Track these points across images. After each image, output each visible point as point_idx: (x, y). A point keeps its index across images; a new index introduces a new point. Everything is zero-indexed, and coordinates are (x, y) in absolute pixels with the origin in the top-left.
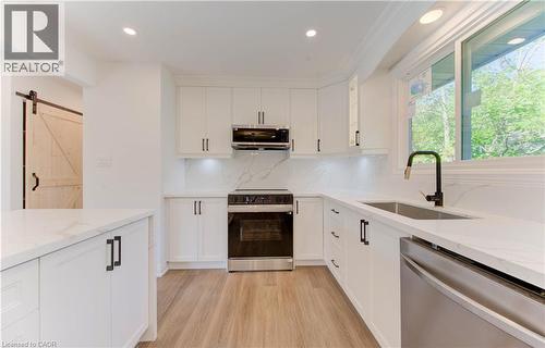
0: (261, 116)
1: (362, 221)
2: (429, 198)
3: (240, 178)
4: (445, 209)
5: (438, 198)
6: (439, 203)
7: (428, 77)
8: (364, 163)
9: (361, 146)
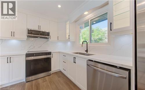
0: (39, 27)
1: (74, 58)
2: (86, 51)
3: (30, 47)
4: (88, 53)
5: (87, 51)
6: (87, 52)
7: (84, 26)
8: (69, 43)
9: (70, 39)
